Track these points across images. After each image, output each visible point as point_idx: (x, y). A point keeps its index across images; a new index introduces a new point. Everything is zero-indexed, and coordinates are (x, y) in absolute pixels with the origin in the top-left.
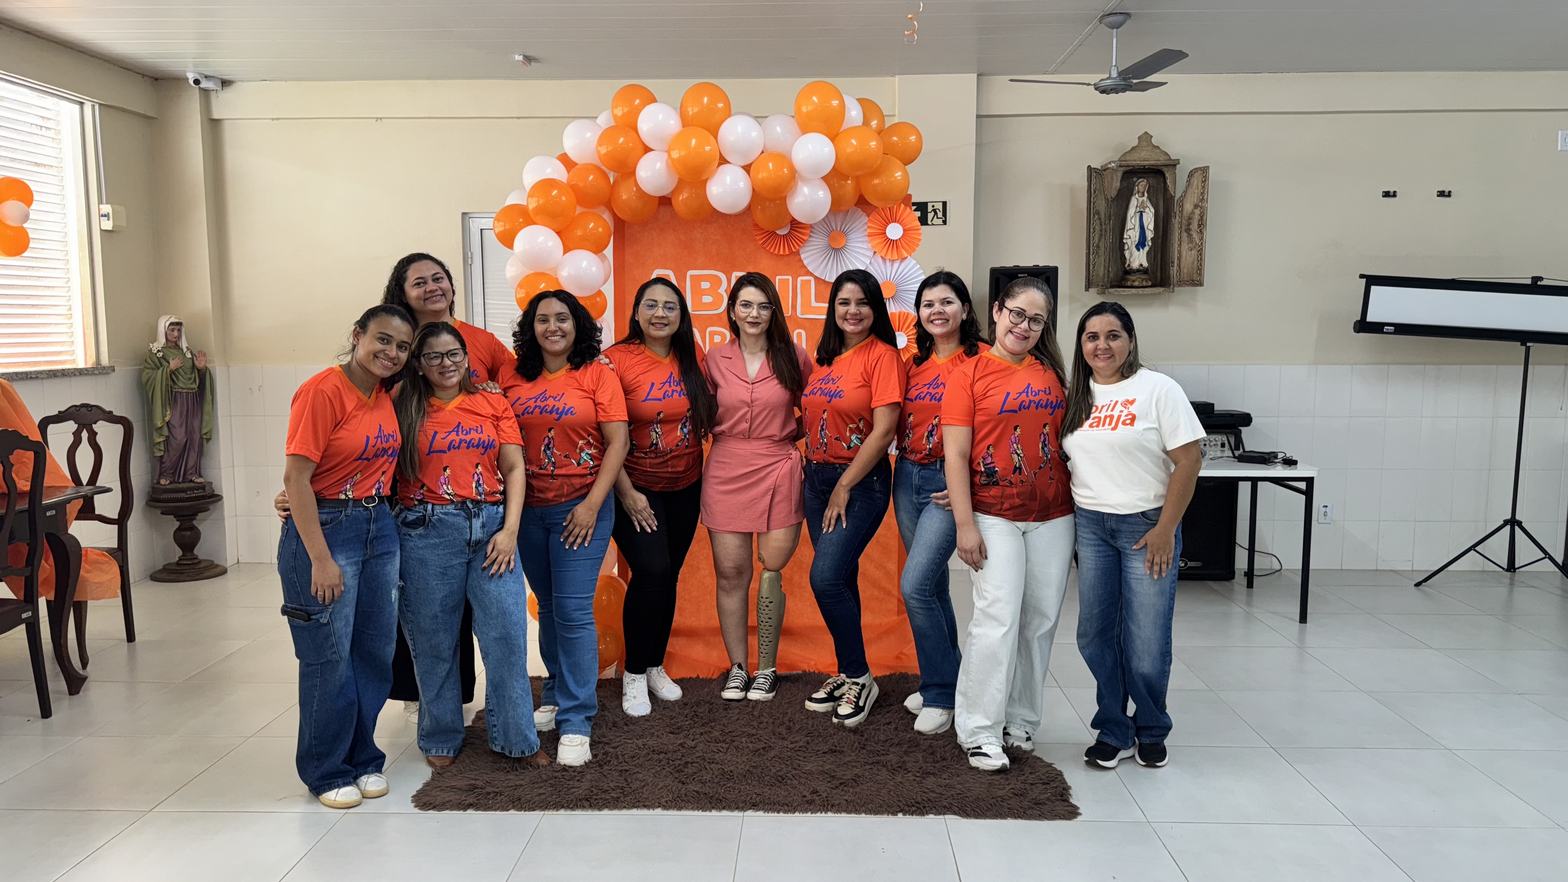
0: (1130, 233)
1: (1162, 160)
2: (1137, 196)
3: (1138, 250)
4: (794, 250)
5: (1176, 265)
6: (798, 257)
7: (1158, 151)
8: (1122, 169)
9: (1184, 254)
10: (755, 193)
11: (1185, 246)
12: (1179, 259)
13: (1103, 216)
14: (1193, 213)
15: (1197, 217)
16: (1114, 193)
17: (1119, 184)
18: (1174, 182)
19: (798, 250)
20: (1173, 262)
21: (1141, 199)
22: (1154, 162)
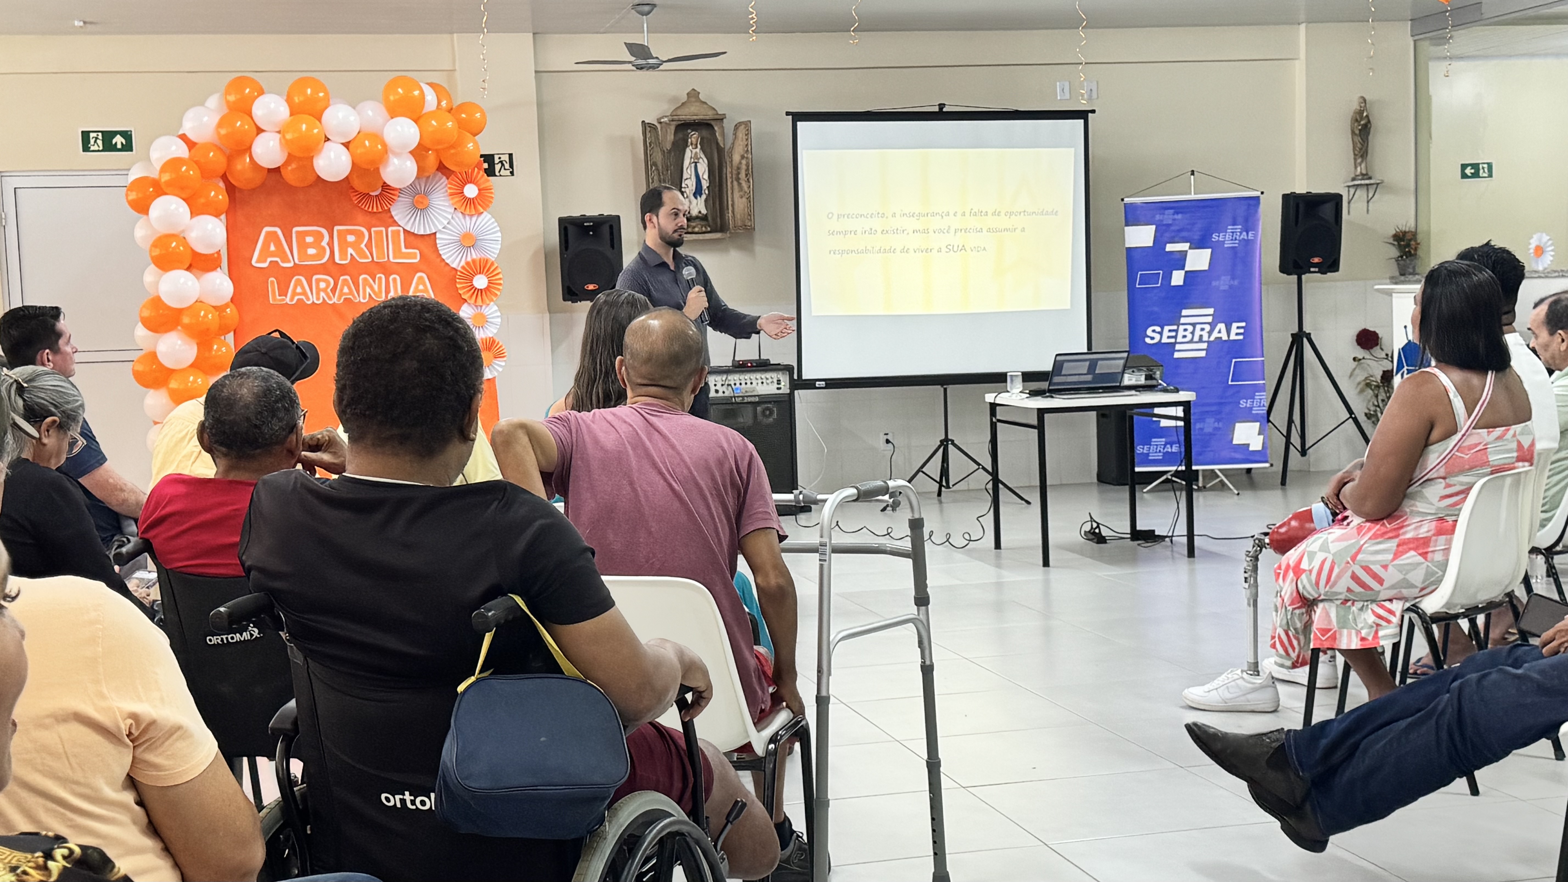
0: (686, 182)
1: (710, 115)
2: (691, 147)
3: (696, 198)
4: (386, 208)
5: (730, 212)
6: (389, 214)
7: (705, 106)
8: (675, 123)
9: (736, 200)
10: (354, 164)
11: (737, 195)
12: (733, 205)
13: (660, 168)
14: (740, 163)
15: (744, 167)
16: (668, 146)
17: (672, 137)
18: (723, 134)
19: (389, 209)
20: (728, 209)
21: (694, 151)
22: (702, 117)
